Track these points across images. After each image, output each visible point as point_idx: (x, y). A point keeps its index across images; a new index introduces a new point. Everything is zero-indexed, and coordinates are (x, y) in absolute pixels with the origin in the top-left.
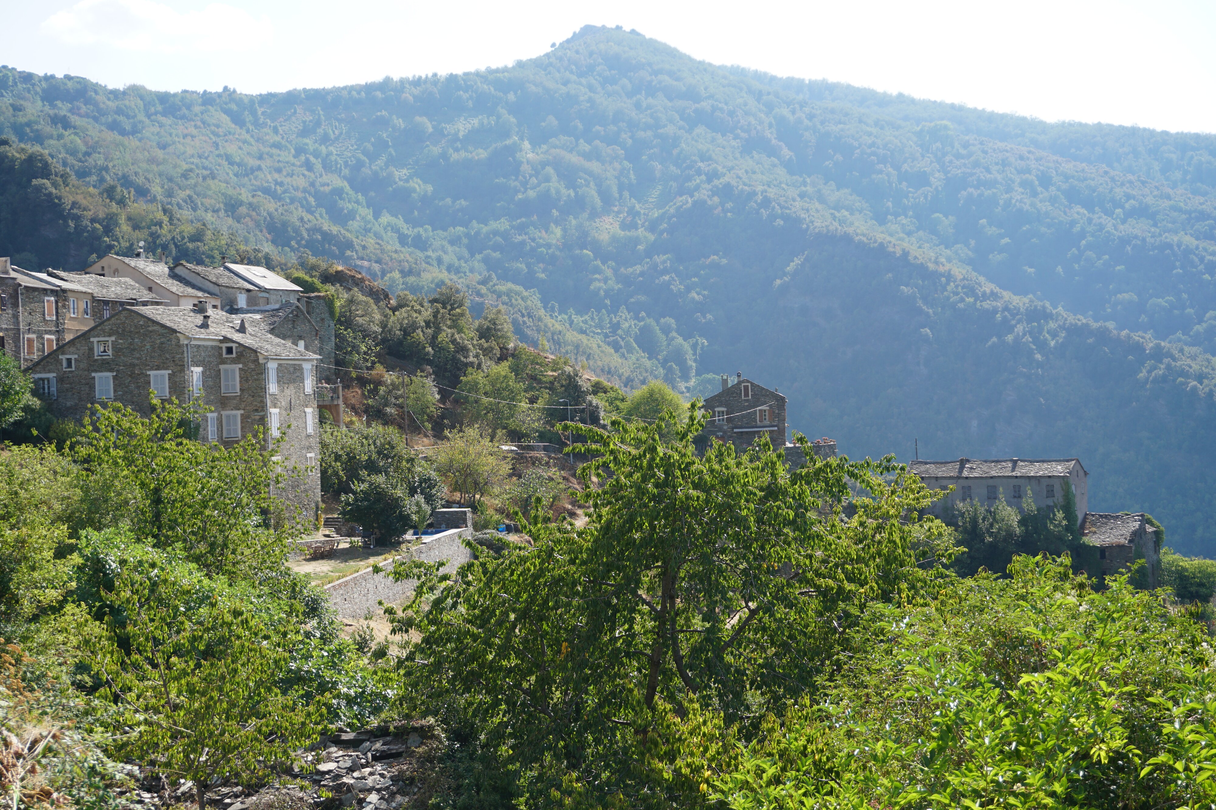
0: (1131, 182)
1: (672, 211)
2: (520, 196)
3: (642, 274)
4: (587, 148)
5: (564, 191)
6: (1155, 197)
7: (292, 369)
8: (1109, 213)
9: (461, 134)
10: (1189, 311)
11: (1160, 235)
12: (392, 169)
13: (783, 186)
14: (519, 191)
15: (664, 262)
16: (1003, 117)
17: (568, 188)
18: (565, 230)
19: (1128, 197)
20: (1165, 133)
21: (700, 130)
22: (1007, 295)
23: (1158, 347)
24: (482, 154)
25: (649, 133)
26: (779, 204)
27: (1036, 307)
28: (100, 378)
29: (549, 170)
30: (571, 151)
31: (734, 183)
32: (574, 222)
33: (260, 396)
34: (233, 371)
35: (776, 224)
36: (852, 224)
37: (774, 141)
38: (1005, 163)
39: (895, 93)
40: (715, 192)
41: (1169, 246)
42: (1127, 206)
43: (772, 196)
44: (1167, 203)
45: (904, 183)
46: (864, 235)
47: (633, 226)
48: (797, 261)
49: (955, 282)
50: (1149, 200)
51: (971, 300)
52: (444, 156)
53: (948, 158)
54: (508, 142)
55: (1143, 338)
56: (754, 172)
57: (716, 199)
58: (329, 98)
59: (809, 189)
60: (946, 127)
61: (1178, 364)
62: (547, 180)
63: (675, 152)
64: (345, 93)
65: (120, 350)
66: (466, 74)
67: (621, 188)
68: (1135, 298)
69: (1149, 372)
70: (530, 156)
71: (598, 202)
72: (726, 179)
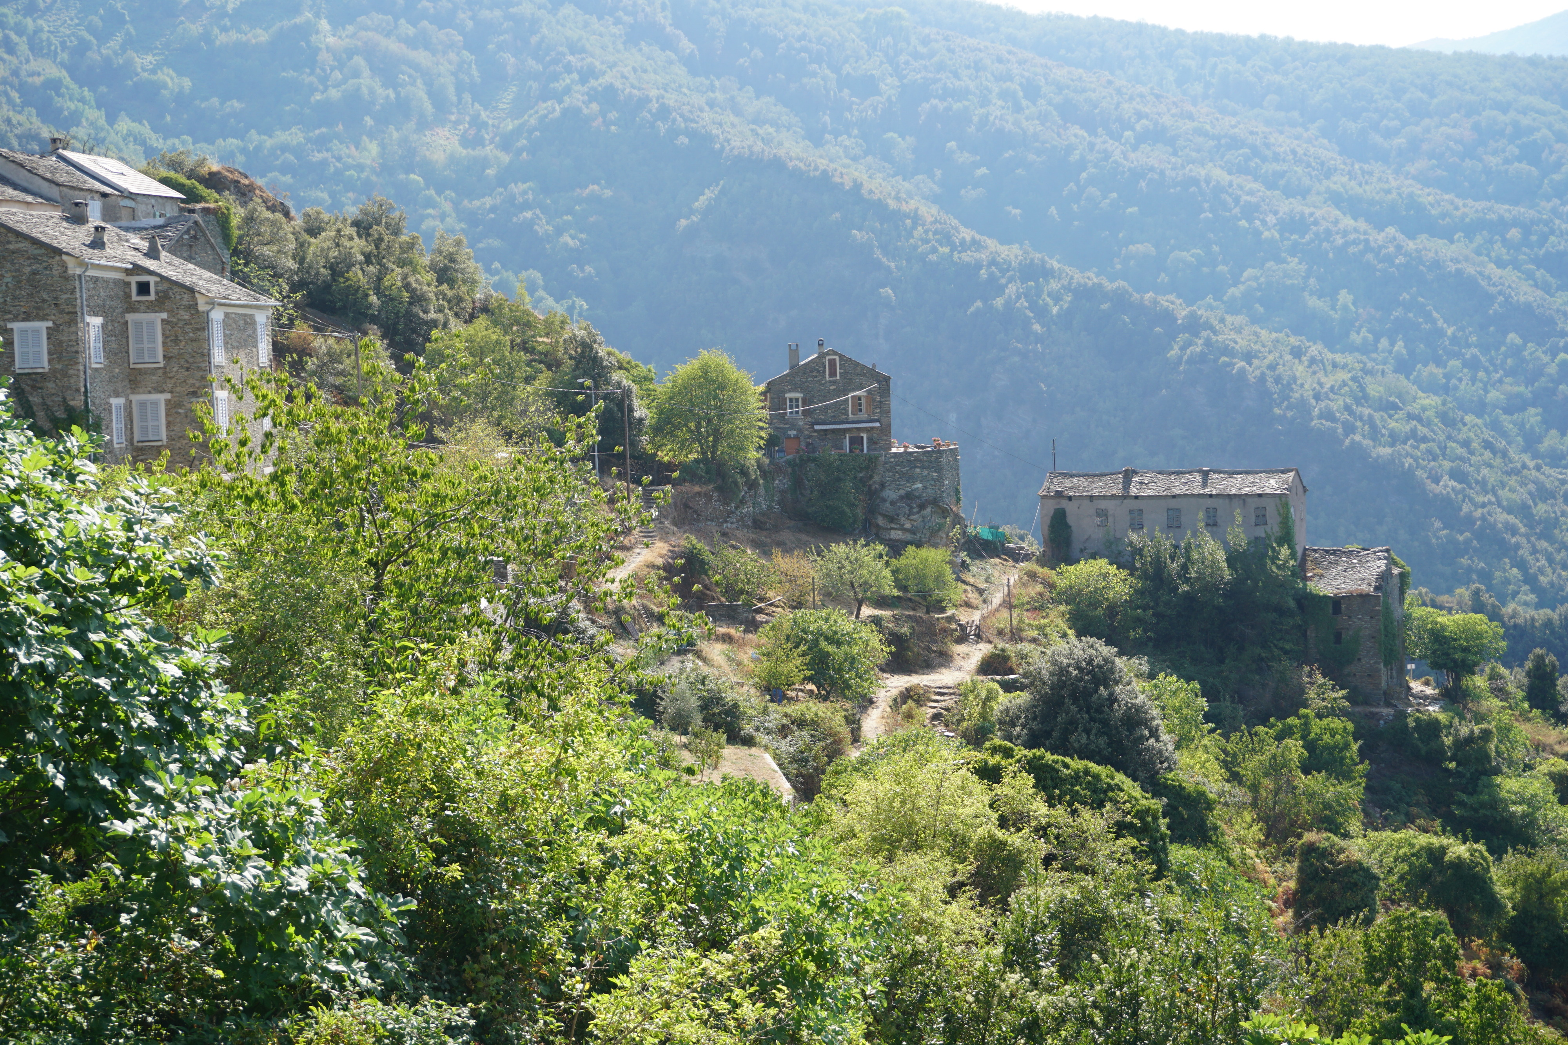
0: (1142, 96)
1: (533, 121)
2: (318, 97)
3: (493, 209)
4: (411, 31)
5: (380, 91)
6: (1173, 116)
7: (241, 323)
8: (1116, 136)
9: (230, 7)
10: (1221, 268)
11: (1183, 167)
12: (131, 53)
13: (685, 90)
14: (316, 90)
15: (525, 193)
17: (385, 86)
18: (382, 146)
19: (1140, 115)
20: (1180, 32)
22: (992, 244)
23: (1193, 316)
24: (261, 36)
25: (497, 13)
26: (682, 116)
27: (1032, 260)
29: (359, 61)
30: (388, 35)
31: (618, 84)
32: (395, 135)
33: (199, 369)
34: (151, 324)
35: (678, 142)
36: (780, 144)
37: (669, 29)
38: (978, 67)
40: (593, 96)
41: (1195, 182)
42: (1138, 127)
43: (671, 103)
44: (1189, 125)
45: (846, 91)
46: (801, 160)
47: (478, 142)
48: (709, 194)
49: (923, 225)
50: (1167, 120)
51: (946, 250)
52: (207, 37)
53: (902, 58)
54: (298, 20)
55: (1173, 303)
56: (645, 71)
57: (595, 106)
59: (719, 96)
60: (898, 16)
61: (1220, 338)
62: (356, 74)
63: (534, 40)
67: (460, 89)
68: (1152, 251)
69: (1183, 348)
70: (331, 40)
71: (428, 107)
72: (606, 79)
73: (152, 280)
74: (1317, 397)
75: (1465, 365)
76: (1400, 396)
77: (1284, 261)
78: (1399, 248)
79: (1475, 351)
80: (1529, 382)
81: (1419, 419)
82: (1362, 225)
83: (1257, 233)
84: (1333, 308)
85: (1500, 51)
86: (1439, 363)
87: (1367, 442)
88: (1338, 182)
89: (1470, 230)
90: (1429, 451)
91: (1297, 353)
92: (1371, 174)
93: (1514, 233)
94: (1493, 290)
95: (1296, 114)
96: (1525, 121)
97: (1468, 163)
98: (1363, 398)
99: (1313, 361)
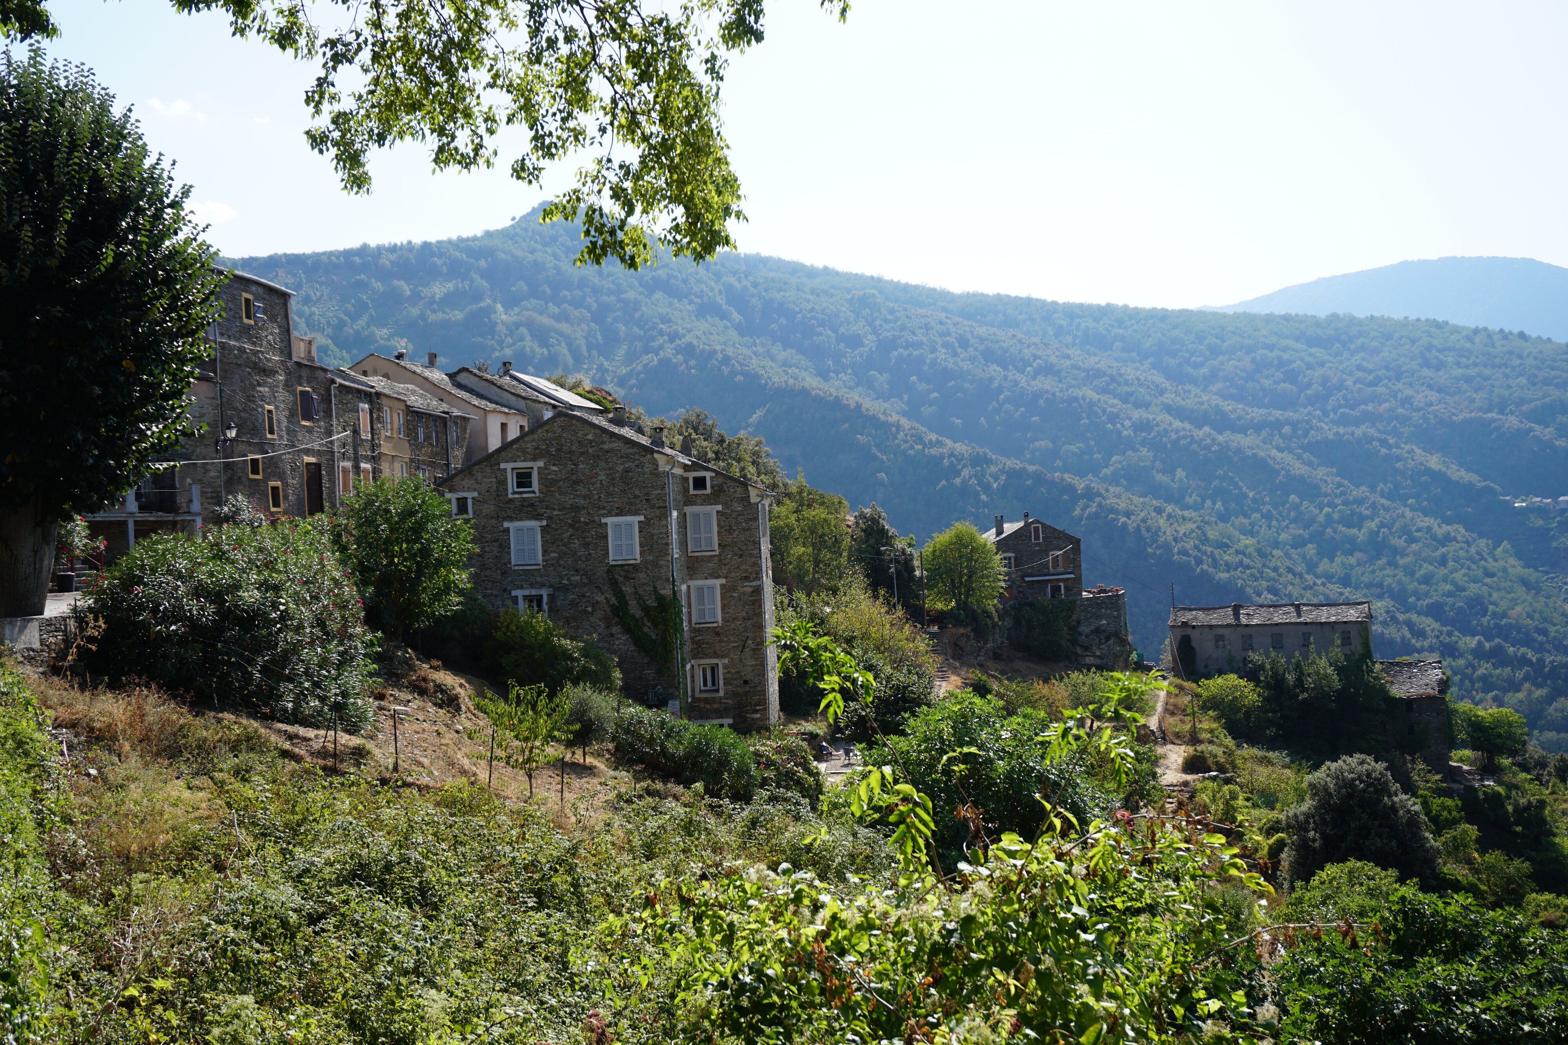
0: (1035, 344)
1: (639, 368)
4: (557, 310)
5: (538, 350)
6: (1057, 357)
8: (1022, 372)
9: (437, 297)
10: (1097, 456)
11: (1067, 390)
13: (738, 346)
16: (916, 287)
17: (541, 347)
19: (1036, 357)
20: (1054, 303)
21: (658, 295)
22: (949, 442)
23: (1088, 488)
24: (458, 315)
25: (612, 298)
26: (738, 362)
27: (977, 453)
28: (519, 530)
29: (523, 330)
30: (541, 313)
31: (695, 342)
33: (752, 555)
34: (709, 515)
35: (737, 380)
36: (804, 380)
37: (724, 306)
38: (927, 327)
39: (821, 266)
40: (678, 351)
41: (1076, 399)
42: (1035, 365)
43: (730, 354)
44: (1068, 363)
45: (842, 344)
46: (820, 390)
48: (759, 413)
49: (903, 431)
50: (1053, 359)
51: (920, 447)
52: (422, 317)
53: (878, 323)
54: (482, 305)
55: (1072, 479)
56: (711, 334)
57: (680, 357)
58: (310, 262)
59: (760, 349)
60: (873, 295)
61: (1108, 502)
62: (522, 339)
63: (637, 315)
64: (325, 258)
65: (554, 482)
66: (439, 242)
67: (590, 347)
68: (1050, 445)
69: (1083, 509)
70: (504, 317)
71: (570, 360)
72: (688, 338)
73: (708, 475)
74: (1176, 540)
75: (1263, 516)
76: (1229, 538)
77: (1137, 450)
78: (1213, 440)
79: (1269, 507)
80: (1306, 527)
81: (1244, 554)
82: (1188, 426)
83: (1119, 433)
84: (1173, 480)
85: (1264, 311)
86: (1246, 515)
87: (1211, 570)
88: (1169, 398)
89: (1258, 427)
90: (1252, 575)
91: (1159, 511)
92: (1189, 392)
93: (1287, 429)
94: (1277, 467)
95: (1134, 354)
96: (1286, 356)
97: (1250, 384)
98: (1205, 540)
99: (1169, 516)
